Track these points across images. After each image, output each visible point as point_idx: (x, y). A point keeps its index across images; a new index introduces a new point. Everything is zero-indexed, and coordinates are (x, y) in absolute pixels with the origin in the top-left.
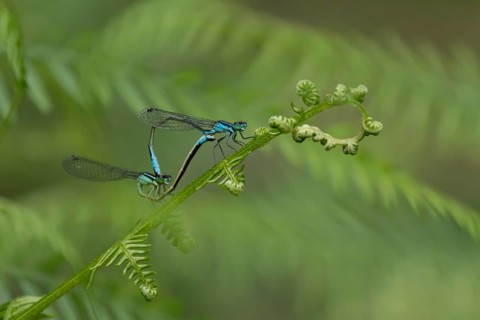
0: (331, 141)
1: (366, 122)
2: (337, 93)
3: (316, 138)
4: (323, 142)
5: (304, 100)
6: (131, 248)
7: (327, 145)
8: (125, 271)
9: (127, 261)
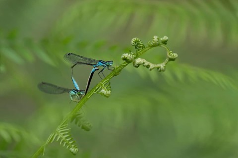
0: (152, 66)
1: (169, 54)
2: (154, 40)
3: (145, 64)
4: (148, 67)
5: (136, 48)
6: (62, 132)
7: (150, 68)
8: (61, 143)
9: (61, 139)
